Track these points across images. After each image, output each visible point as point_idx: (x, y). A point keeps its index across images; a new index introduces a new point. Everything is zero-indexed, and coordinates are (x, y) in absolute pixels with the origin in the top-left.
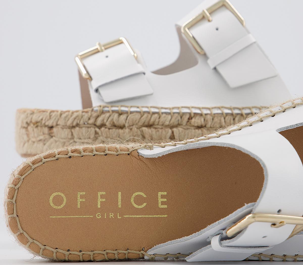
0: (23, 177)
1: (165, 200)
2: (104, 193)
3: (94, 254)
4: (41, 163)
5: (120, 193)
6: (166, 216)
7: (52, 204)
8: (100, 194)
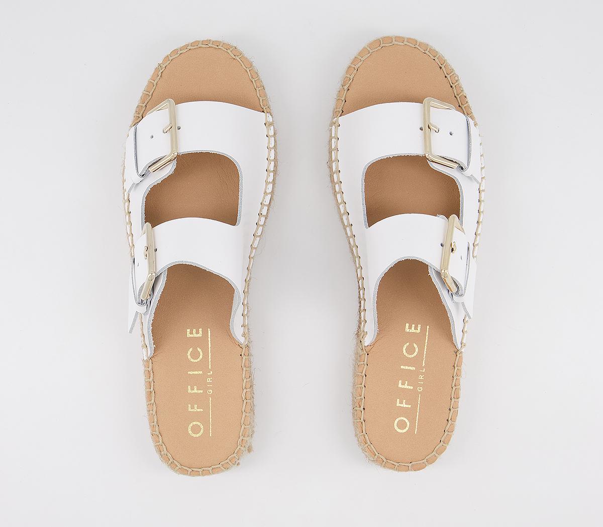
0: (377, 453)
1: (413, 325)
2: (400, 381)
3: (454, 398)
4: (366, 436)
5: (402, 367)
6: (428, 327)
7: (405, 431)
8: (400, 386)
